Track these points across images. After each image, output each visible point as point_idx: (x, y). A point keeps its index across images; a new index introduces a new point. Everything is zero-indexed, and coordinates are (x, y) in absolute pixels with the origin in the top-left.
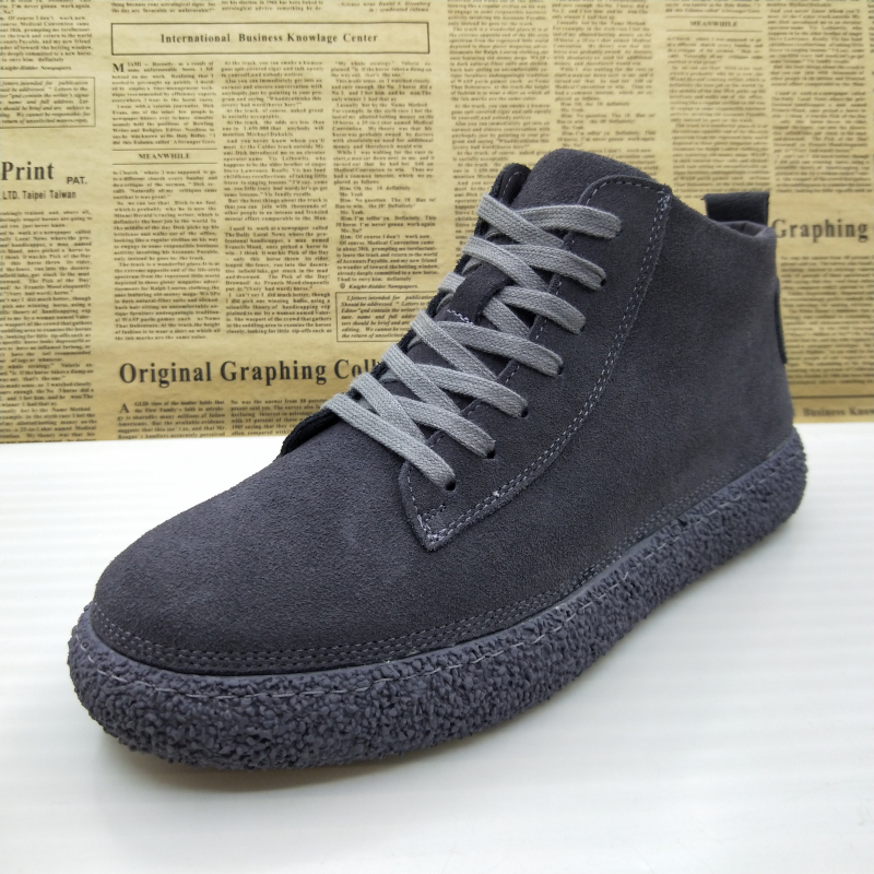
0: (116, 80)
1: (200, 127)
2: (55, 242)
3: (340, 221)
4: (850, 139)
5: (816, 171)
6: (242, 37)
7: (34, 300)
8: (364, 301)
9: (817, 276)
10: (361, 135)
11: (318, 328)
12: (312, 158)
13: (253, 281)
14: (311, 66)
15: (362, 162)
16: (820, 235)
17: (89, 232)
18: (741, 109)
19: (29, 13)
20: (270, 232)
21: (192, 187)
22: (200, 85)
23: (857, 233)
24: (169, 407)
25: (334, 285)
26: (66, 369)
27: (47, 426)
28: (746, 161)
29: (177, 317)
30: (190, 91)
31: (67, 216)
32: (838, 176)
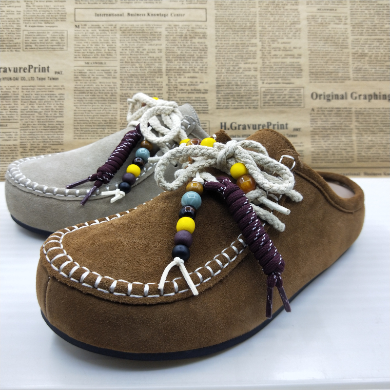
0: (76, 32)
1: (111, 51)
2: (49, 98)
3: (168, 91)
4: (385, 58)
5: (370, 72)
6: (128, 14)
7: (40, 122)
9: (370, 116)
10: (177, 55)
12: (157, 65)
14: (157, 26)
15: (178, 67)
16: (371, 98)
17: (64, 94)
18: (338, 45)
19: (41, 4)
21: (106, 76)
22: (111, 34)
23: (388, 98)
26: (53, 151)
28: (340, 67)
29: (99, 130)
30: (107, 37)
31: (55, 87)
32: (379, 74)
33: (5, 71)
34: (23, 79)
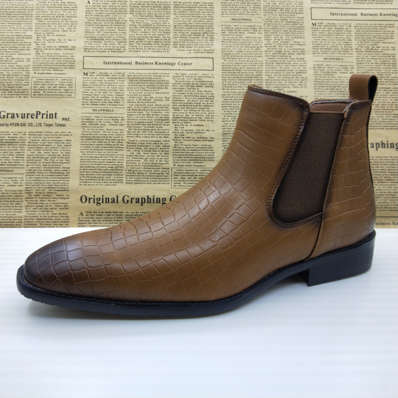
0: (84, 79)
1: (118, 99)
2: (56, 144)
3: (174, 139)
4: (391, 107)
5: (377, 120)
6: (136, 63)
7: (46, 168)
8: (183, 172)
9: (378, 165)
10: (184, 103)
11: (164, 182)
12: (164, 112)
13: (137, 162)
14: (164, 75)
15: (184, 114)
16: (379, 147)
17: (71, 141)
18: (345, 94)
19: (51, 52)
20: (145, 142)
21: (114, 123)
22: (119, 82)
23: (395, 147)
24: (100, 214)
25: (171, 165)
26: (58, 197)
27: (49, 221)
29: (105, 176)
30: (114, 84)
31: (62, 134)
32: (387, 123)
33: (13, 117)
34: (31, 125)
